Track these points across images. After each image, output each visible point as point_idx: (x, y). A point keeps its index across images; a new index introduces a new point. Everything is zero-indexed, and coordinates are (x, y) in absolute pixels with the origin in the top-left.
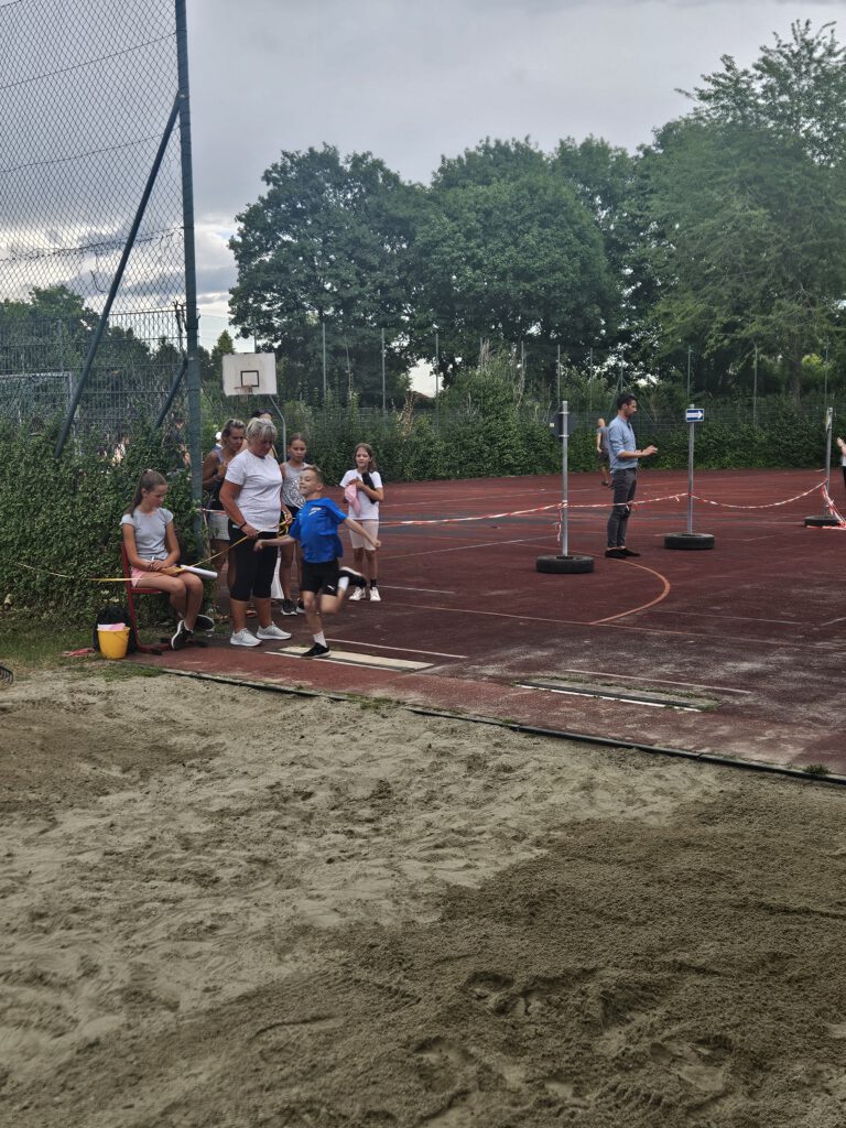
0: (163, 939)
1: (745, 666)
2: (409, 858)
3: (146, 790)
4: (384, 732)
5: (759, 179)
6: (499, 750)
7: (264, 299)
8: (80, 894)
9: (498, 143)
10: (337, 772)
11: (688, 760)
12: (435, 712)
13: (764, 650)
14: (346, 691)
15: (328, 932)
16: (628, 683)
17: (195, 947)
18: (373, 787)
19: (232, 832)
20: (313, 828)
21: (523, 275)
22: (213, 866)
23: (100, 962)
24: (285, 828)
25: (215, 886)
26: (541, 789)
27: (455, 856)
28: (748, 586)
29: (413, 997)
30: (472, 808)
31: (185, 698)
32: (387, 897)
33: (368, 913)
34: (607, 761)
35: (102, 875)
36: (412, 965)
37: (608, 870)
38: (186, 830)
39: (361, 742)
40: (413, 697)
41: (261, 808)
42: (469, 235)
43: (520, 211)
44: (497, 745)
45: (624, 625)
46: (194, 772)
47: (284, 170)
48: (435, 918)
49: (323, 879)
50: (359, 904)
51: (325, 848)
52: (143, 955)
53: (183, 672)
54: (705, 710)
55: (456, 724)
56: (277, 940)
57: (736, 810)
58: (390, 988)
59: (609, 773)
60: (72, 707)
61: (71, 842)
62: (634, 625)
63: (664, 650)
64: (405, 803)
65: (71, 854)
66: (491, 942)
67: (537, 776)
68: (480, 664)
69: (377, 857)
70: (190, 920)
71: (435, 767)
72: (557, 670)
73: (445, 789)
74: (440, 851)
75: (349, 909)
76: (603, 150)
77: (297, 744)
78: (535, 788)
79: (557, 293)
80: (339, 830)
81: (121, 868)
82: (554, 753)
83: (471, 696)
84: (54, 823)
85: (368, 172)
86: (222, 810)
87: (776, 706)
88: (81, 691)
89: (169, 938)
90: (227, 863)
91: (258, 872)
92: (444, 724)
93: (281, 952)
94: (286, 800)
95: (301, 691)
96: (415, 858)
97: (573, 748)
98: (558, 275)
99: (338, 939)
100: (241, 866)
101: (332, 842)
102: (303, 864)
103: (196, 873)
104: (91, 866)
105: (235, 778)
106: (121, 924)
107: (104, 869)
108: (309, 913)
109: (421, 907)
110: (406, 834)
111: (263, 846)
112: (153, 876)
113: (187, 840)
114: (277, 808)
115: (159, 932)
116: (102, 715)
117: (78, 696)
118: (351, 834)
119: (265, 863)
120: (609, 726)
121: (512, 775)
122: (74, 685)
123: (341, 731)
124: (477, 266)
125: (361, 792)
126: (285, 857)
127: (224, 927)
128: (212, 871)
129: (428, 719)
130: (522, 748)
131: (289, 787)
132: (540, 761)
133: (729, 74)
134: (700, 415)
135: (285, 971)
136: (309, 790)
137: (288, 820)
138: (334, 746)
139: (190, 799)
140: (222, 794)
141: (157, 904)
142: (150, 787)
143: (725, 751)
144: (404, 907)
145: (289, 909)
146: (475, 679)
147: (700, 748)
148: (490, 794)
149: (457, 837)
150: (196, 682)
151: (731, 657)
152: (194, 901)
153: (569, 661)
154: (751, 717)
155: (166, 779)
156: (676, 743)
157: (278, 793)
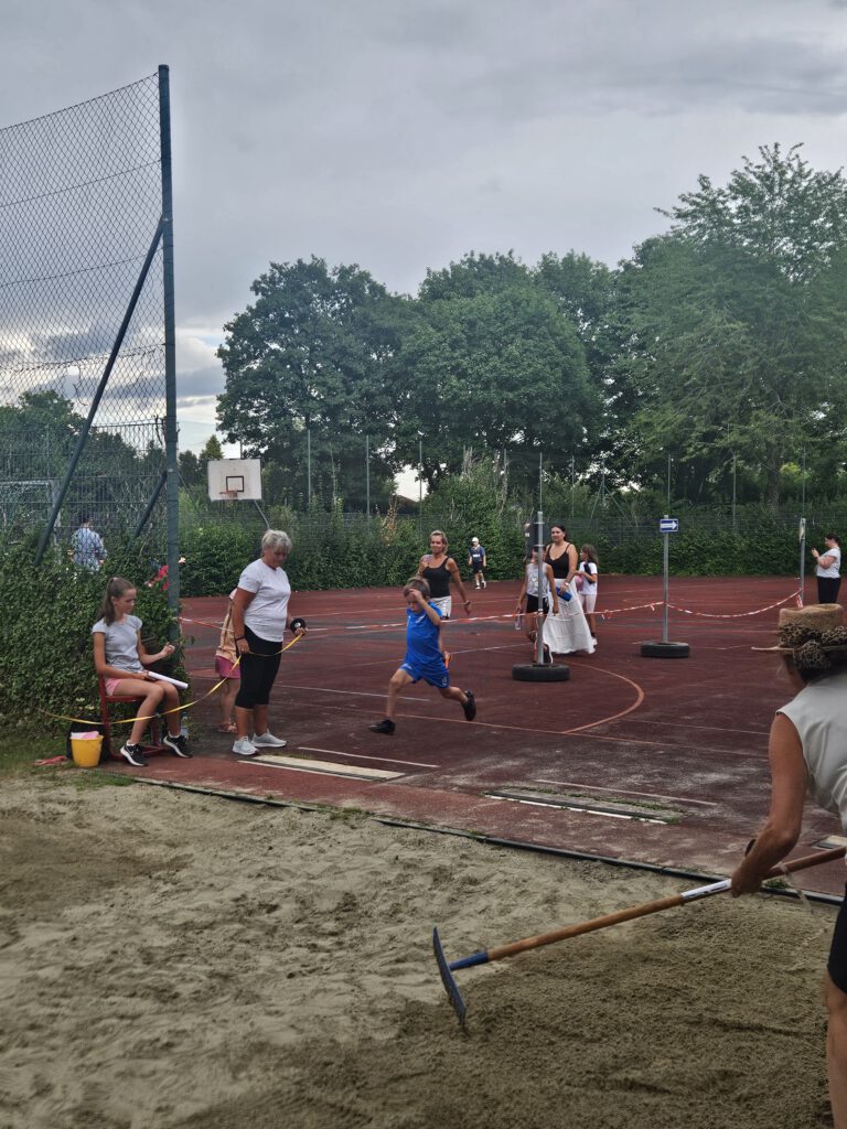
0: (118, 1057)
1: (713, 777)
2: (370, 972)
3: (110, 903)
4: (353, 843)
5: (735, 295)
6: (465, 862)
7: (251, 406)
8: (38, 1011)
9: (482, 256)
10: (304, 885)
11: (651, 873)
12: (404, 823)
13: (733, 761)
14: (316, 801)
15: (284, 1049)
16: (596, 794)
17: (150, 1065)
18: (339, 899)
19: (195, 946)
20: (277, 941)
21: (506, 384)
22: (173, 981)
23: (54, 1081)
24: (248, 942)
25: (174, 1001)
26: (506, 902)
27: (416, 971)
28: (720, 696)
29: (364, 1117)
30: (436, 921)
31: (156, 807)
32: (345, 1013)
33: (325, 1030)
34: (571, 874)
35: (61, 990)
36: (366, 1083)
37: (566, 986)
38: (149, 943)
39: (329, 854)
40: (383, 807)
41: (225, 921)
42: (454, 345)
43: (503, 323)
44: (463, 857)
45: (596, 734)
46: (160, 884)
47: (272, 280)
48: (392, 1034)
49: (282, 995)
50: (316, 1020)
51: (286, 963)
52: (97, 1074)
53: (155, 782)
54: (671, 822)
55: (423, 835)
56: (232, 1058)
57: (695, 924)
58: (342, 1108)
59: (573, 886)
60: (41, 816)
61: (32, 956)
62: (606, 735)
63: (634, 760)
64: (370, 917)
65: (31, 969)
66: (446, 1060)
67: (502, 888)
68: (451, 773)
69: (338, 971)
70: (147, 1037)
71: (402, 879)
72: (528, 780)
73: (410, 902)
74: (401, 966)
75: (306, 1026)
76: (585, 263)
77: (265, 855)
78: (498, 901)
79: (539, 402)
80: (303, 943)
81: (80, 984)
82: (518, 865)
83: (440, 806)
84: (17, 937)
85: (354, 284)
86: (185, 924)
87: (740, 818)
88: (51, 801)
89: (124, 1056)
90: (188, 978)
91: (218, 987)
92: (412, 835)
93: (235, 1071)
94: (250, 913)
95: (271, 801)
96: (376, 972)
97: (539, 861)
98: (541, 384)
99: (295, 1057)
100: (200, 981)
101: (293, 956)
102: (263, 979)
103: (155, 989)
104: (50, 980)
105: (201, 890)
106: (77, 1042)
107: (64, 984)
108: (266, 1030)
109: (379, 1023)
110: (369, 948)
111: (225, 960)
112: (113, 992)
113: (149, 954)
114: (241, 921)
115: (115, 1049)
116: (71, 825)
117: (48, 805)
118: (314, 948)
119: (226, 977)
120: (575, 837)
121: (477, 888)
122: (45, 794)
123: (309, 842)
124: (462, 375)
125: (327, 904)
126: (246, 972)
127: (180, 1044)
128: (171, 986)
129: (398, 831)
130: (488, 860)
131: (254, 900)
132: (506, 874)
133: (704, 194)
134: (674, 525)
135: (238, 1089)
136: (274, 903)
137: (251, 934)
138: (302, 858)
139: (154, 912)
140: (187, 907)
141: (114, 1021)
142: (115, 900)
143: (688, 865)
144: (361, 1023)
145: (247, 1025)
146: (445, 789)
147: (662, 861)
148: (455, 907)
149: (418, 951)
150: (167, 791)
151: (699, 768)
152: (151, 1018)
153: (539, 771)
154: (716, 829)
155: (132, 891)
156: (640, 855)
157: (243, 906)
